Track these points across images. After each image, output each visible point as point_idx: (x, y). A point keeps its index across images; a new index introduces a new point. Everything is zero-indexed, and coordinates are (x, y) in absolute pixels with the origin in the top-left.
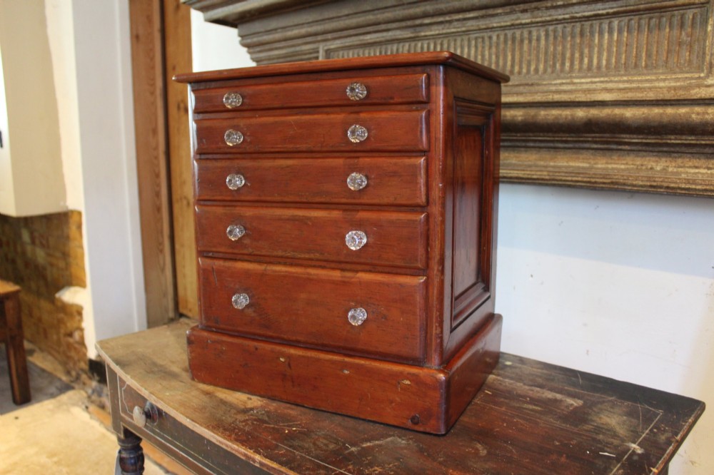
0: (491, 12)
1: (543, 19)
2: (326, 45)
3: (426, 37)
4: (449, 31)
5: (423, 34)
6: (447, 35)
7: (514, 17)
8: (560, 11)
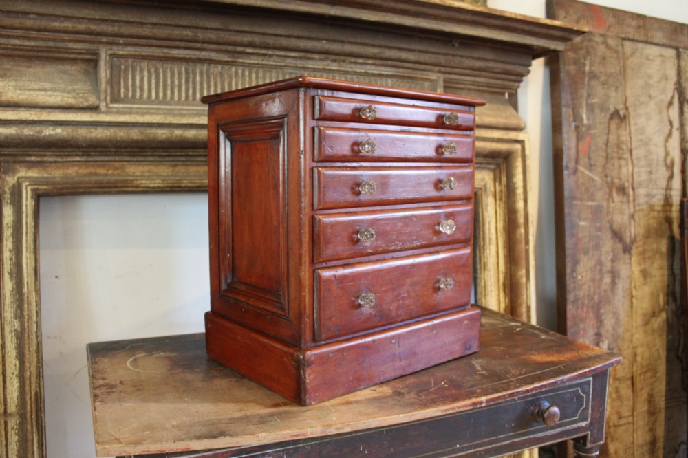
0: (309, 55)
1: (346, 69)
2: (111, 49)
3: (243, 64)
4: (268, 63)
5: (241, 60)
6: (263, 66)
7: (325, 63)
8: (358, 66)
